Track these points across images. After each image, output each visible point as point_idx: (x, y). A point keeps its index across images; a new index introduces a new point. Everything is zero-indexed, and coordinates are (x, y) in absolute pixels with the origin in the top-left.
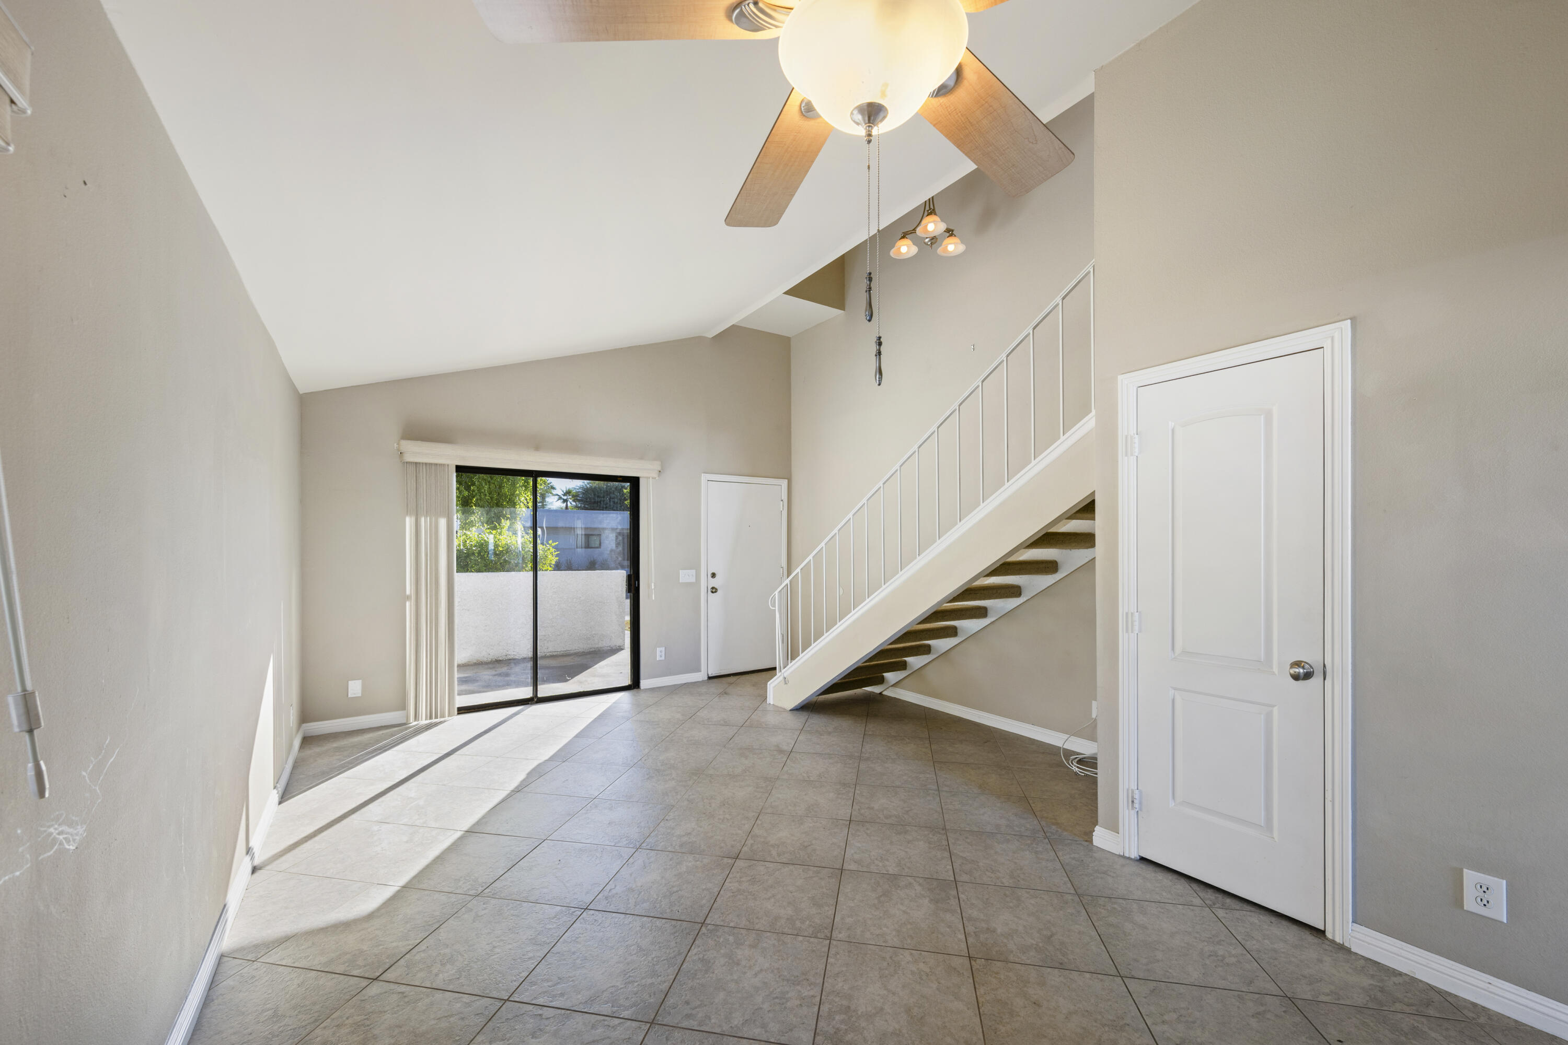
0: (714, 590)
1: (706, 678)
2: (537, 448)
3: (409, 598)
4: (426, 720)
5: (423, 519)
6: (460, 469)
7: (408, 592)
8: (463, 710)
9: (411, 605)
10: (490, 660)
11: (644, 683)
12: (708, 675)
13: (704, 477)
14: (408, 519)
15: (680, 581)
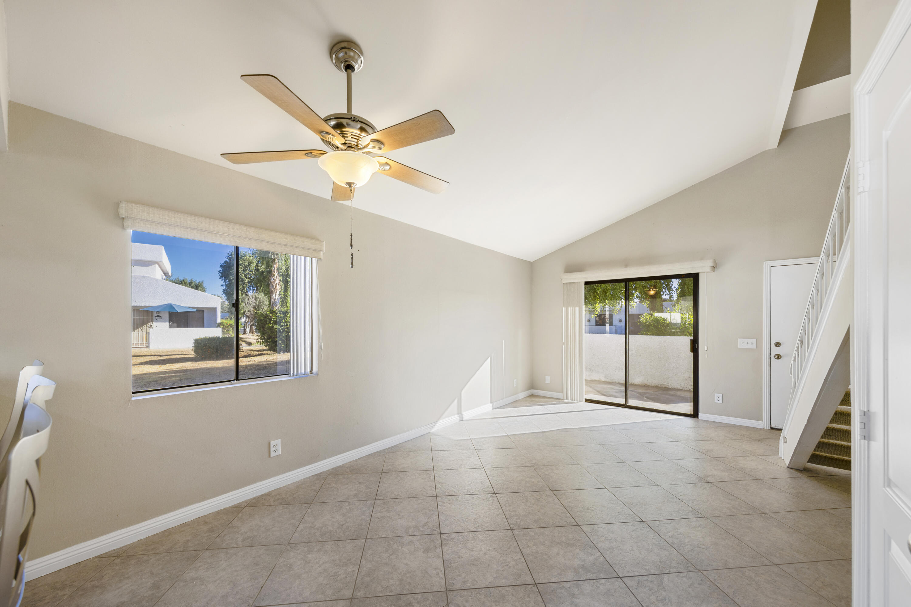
0: (778, 357)
1: (768, 428)
2: (626, 266)
3: (564, 344)
4: (570, 400)
5: (569, 308)
6: (586, 283)
7: (564, 341)
8: (587, 401)
9: (565, 347)
10: (653, 385)
11: (700, 415)
12: (771, 426)
13: (766, 265)
14: (564, 308)
15: (739, 347)
